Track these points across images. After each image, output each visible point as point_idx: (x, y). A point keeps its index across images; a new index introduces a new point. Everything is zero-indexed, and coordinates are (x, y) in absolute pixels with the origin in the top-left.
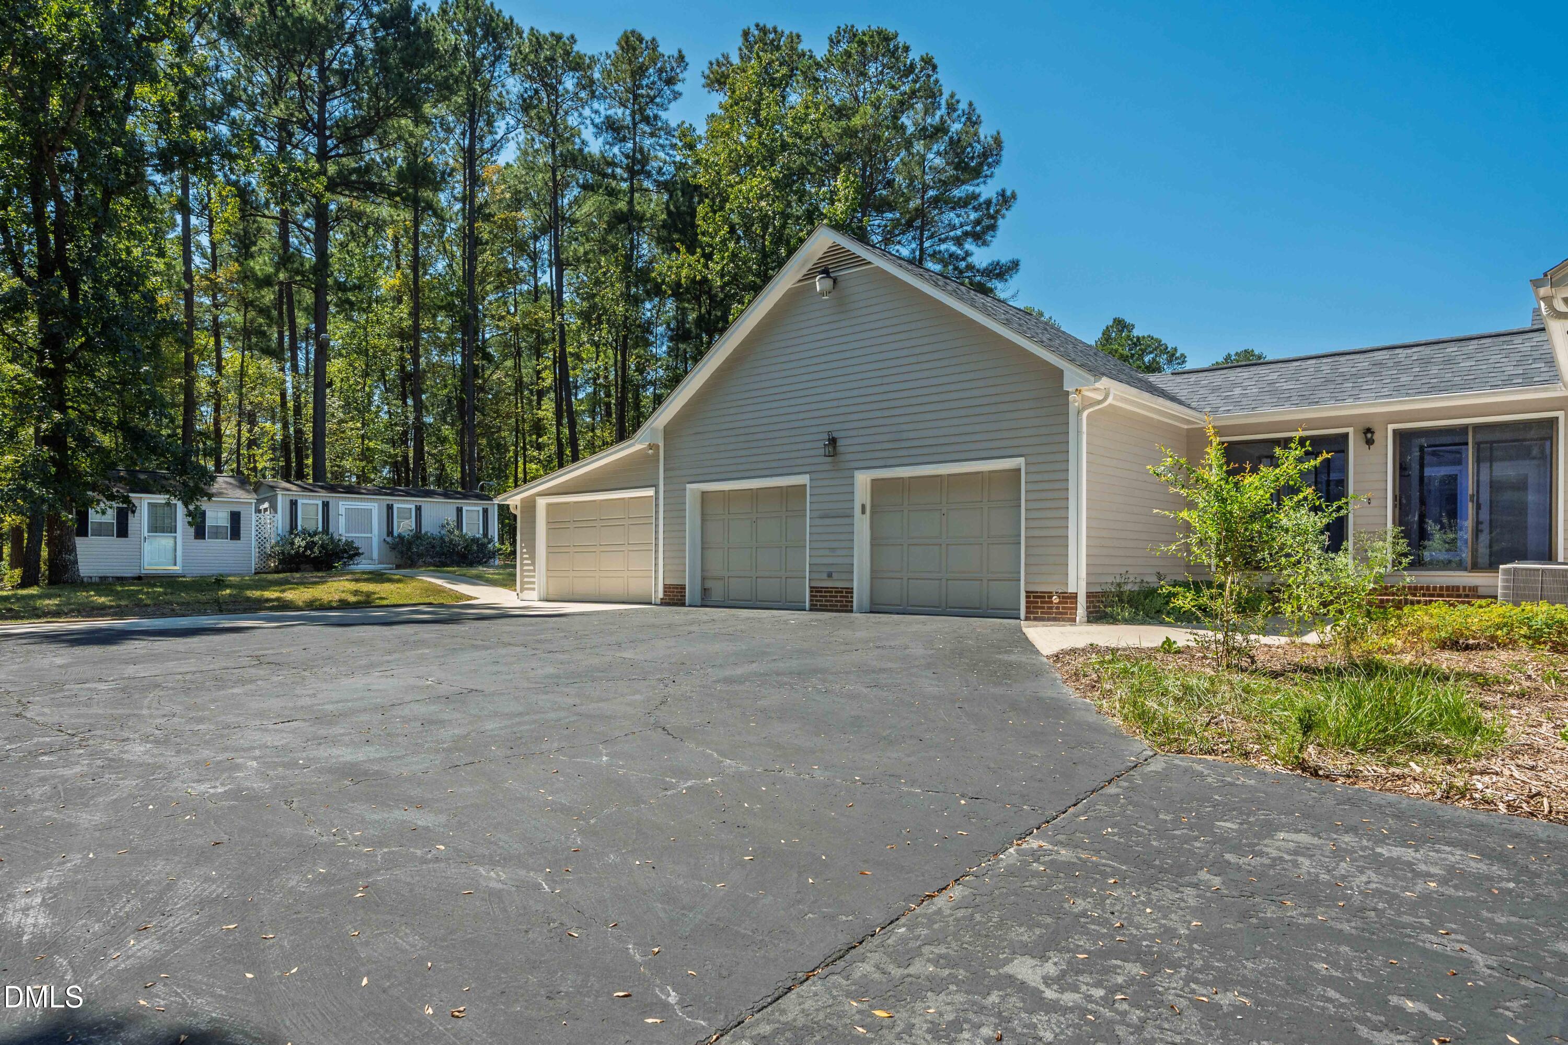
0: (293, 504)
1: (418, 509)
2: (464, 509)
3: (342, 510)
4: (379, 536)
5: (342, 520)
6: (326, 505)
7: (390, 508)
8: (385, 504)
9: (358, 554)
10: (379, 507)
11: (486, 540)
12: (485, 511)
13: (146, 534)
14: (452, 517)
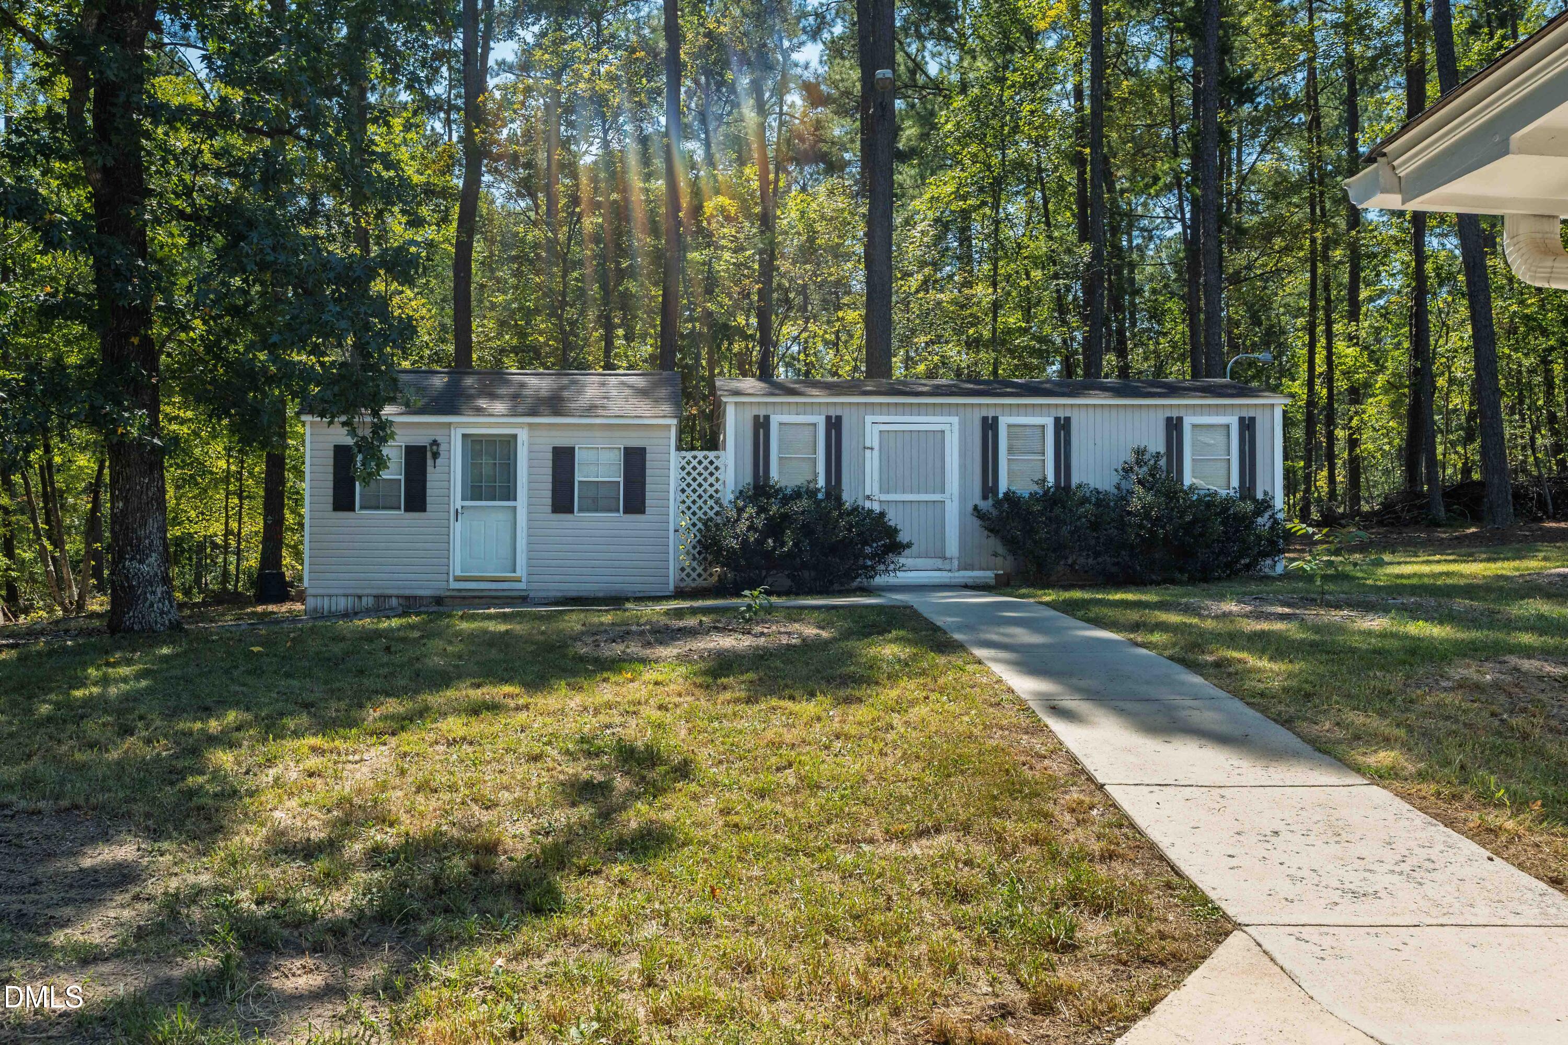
0: (761, 425)
1: (1063, 427)
2: (1188, 421)
3: (872, 437)
4: (963, 498)
5: (872, 462)
6: (834, 425)
7: (989, 426)
8: (977, 417)
9: (897, 547)
10: (962, 424)
11: (1249, 506)
12: (1248, 426)
13: (458, 503)
14: (1156, 444)
